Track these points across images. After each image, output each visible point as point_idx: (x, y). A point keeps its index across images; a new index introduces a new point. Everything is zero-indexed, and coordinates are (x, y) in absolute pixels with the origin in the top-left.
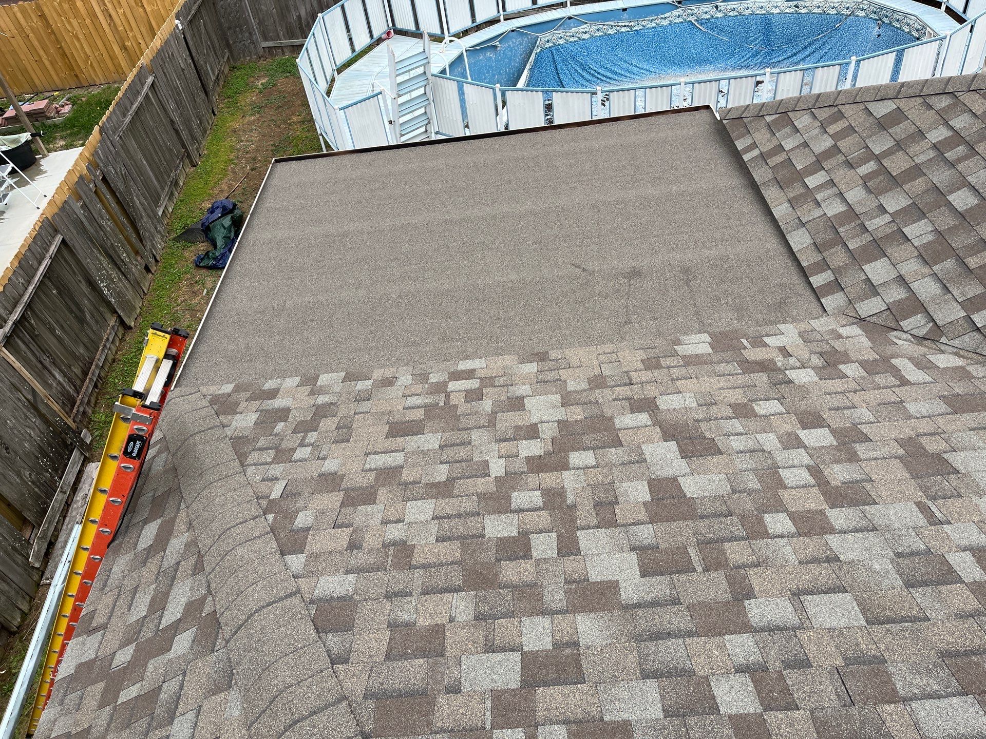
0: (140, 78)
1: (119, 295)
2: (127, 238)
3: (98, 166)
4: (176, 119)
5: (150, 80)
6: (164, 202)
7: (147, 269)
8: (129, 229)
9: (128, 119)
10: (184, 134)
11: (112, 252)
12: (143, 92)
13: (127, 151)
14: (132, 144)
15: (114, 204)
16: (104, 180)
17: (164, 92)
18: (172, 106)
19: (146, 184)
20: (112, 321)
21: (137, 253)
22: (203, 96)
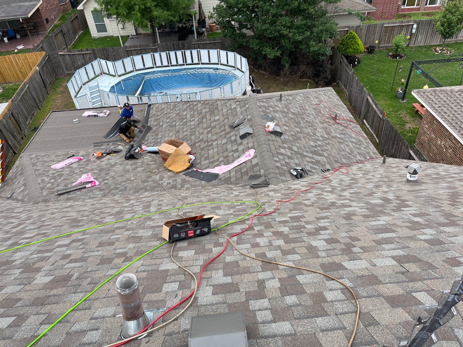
0: (24, 85)
1: (14, 145)
2: (17, 130)
3: (10, 110)
4: (35, 96)
5: (27, 86)
6: (29, 120)
7: (22, 138)
8: (18, 127)
9: (20, 97)
10: (37, 101)
11: (12, 133)
12: (25, 90)
13: (19, 106)
14: (21, 104)
15: (14, 121)
16: (12, 114)
17: (31, 89)
18: (33, 93)
19: (24, 115)
20: (11, 151)
21: (20, 134)
22: (44, 89)
